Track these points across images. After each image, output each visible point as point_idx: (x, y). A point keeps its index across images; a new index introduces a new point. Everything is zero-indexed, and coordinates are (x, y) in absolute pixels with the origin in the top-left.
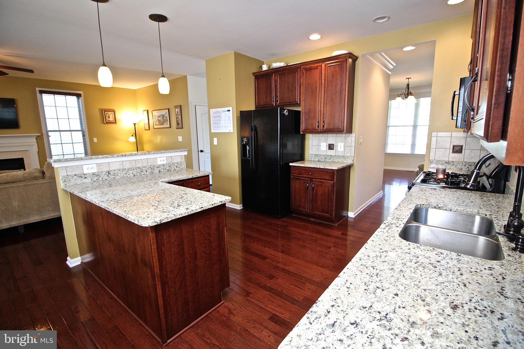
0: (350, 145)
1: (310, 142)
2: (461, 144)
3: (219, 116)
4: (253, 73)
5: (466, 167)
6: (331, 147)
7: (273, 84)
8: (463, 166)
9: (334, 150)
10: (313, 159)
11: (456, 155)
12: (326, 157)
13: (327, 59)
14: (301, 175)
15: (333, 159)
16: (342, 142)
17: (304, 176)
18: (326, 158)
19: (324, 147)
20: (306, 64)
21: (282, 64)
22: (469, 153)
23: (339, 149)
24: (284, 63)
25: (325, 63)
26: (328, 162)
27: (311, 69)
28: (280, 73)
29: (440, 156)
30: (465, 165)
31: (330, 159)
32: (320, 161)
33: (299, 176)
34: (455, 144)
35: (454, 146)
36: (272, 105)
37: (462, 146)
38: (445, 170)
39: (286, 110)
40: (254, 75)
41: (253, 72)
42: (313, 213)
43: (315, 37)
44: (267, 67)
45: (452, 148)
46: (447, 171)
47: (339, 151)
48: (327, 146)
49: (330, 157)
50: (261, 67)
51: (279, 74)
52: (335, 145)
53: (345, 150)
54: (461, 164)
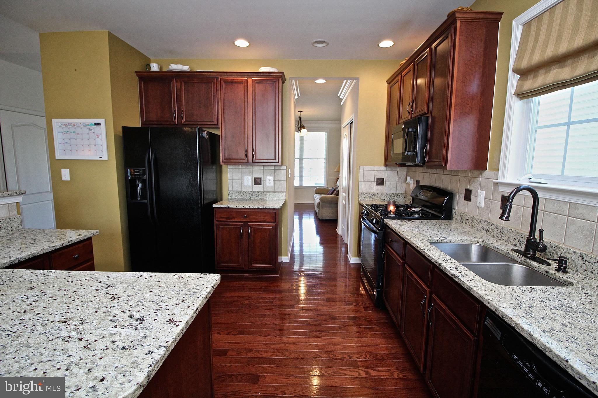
0: (280, 179)
1: (230, 175)
2: (382, 177)
3: (74, 132)
4: (136, 72)
5: (387, 198)
6: (257, 181)
7: (174, 93)
8: (385, 197)
9: (261, 184)
10: (234, 197)
11: (379, 186)
12: (252, 193)
13: (254, 74)
14: (231, 219)
15: (262, 196)
16: (271, 175)
17: (236, 220)
18: (252, 195)
19: (248, 180)
20: (226, 74)
21: (186, 68)
22: (389, 185)
23: (268, 184)
24: (188, 67)
25: (253, 78)
26: (255, 200)
27: (232, 82)
28: (186, 79)
29: (367, 189)
30: (387, 196)
31: (257, 196)
32: (245, 200)
33: (229, 220)
34: (379, 177)
35: (377, 179)
36: (172, 123)
37: (383, 179)
38: (395, 202)
39: (206, 132)
40: (137, 75)
41: (136, 70)
42: (250, 267)
43: (241, 43)
44: (158, 67)
45: (376, 180)
46: (396, 203)
47: (268, 186)
48: (252, 180)
49: (257, 193)
50: (148, 66)
51: (183, 81)
52: (262, 179)
53: (276, 185)
54: (384, 195)
